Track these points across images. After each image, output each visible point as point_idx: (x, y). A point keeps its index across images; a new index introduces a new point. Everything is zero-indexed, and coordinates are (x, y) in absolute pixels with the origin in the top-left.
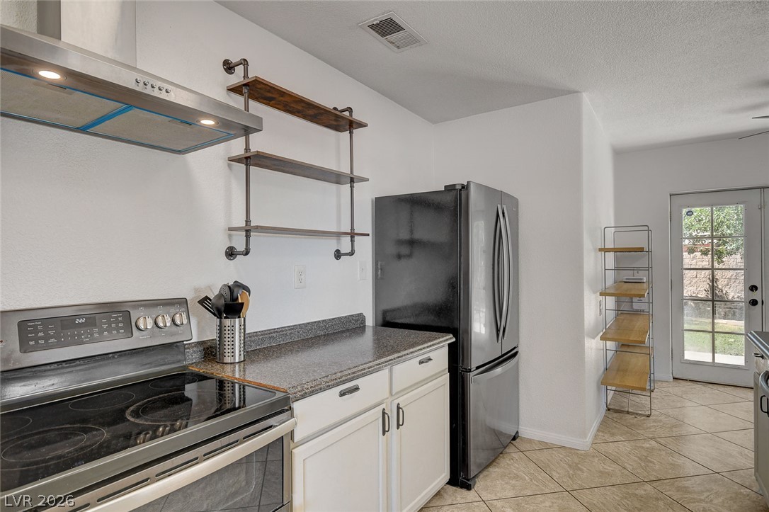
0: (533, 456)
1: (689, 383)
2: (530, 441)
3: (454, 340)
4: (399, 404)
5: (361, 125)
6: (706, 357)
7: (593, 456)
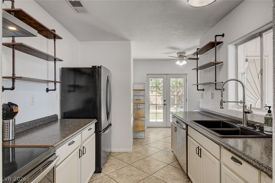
0: (117, 157)
1: (151, 128)
2: (115, 153)
3: (97, 121)
4: (83, 146)
5: (60, 38)
6: (154, 121)
7: (134, 153)
